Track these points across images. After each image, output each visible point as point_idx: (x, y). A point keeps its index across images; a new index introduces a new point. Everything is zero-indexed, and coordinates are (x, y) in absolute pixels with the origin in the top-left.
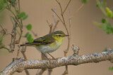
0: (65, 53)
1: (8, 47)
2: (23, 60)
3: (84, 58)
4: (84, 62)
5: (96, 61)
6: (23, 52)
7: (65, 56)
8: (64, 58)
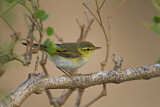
0: (103, 65)
1: (22, 58)
2: (43, 77)
3: (129, 73)
4: (129, 79)
5: (146, 77)
6: (43, 65)
7: (102, 70)
8: (101, 73)
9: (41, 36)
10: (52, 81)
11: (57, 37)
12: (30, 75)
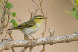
0: (43, 34)
2: (10, 41)
3: (58, 39)
4: (58, 42)
5: (68, 41)
6: (10, 34)
7: (43, 37)
8: (42, 39)
9: (9, 18)
10: (15, 43)
11: (18, 18)
12: (3, 39)
